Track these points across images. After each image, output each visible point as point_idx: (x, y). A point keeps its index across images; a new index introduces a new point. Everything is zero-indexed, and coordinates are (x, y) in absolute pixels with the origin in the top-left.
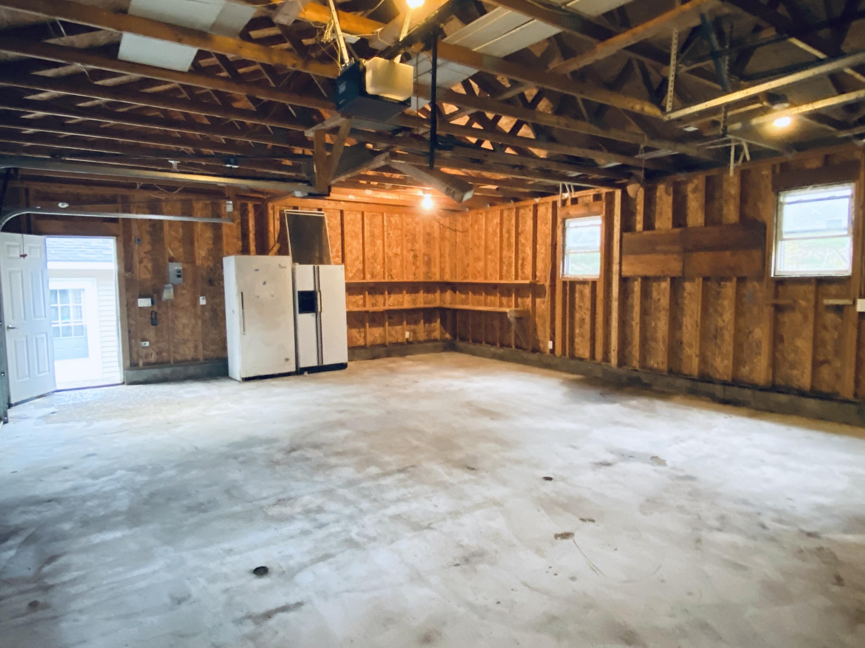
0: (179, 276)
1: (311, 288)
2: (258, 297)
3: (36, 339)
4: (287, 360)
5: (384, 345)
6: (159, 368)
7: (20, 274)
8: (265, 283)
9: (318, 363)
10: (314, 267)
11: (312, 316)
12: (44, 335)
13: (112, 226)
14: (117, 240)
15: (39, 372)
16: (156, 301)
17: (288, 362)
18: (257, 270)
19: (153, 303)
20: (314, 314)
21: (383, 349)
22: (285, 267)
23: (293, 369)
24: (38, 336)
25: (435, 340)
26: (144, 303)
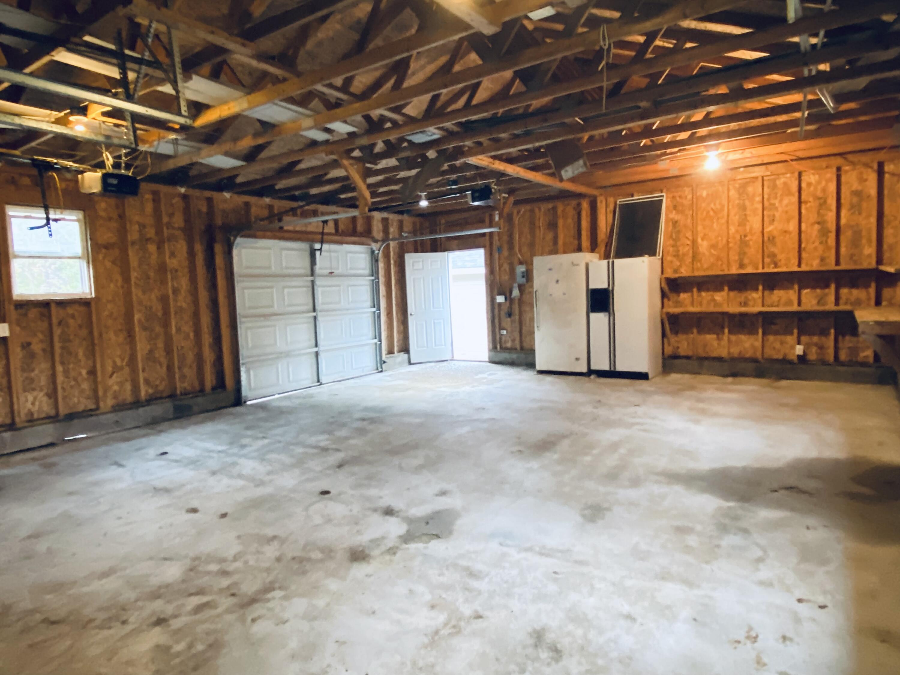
0: (523, 277)
1: (604, 286)
2: (551, 295)
3: (434, 323)
4: (577, 359)
5: (754, 360)
6: (509, 353)
7: (422, 280)
8: (557, 281)
9: (610, 368)
10: (608, 262)
11: (605, 316)
12: (442, 321)
13: (481, 240)
14: (485, 250)
15: (436, 345)
16: (508, 298)
17: (579, 362)
18: (550, 269)
19: (506, 299)
20: (607, 314)
21: (751, 366)
22: (577, 265)
23: (584, 370)
24: (436, 321)
25: (864, 364)
26: (500, 299)
